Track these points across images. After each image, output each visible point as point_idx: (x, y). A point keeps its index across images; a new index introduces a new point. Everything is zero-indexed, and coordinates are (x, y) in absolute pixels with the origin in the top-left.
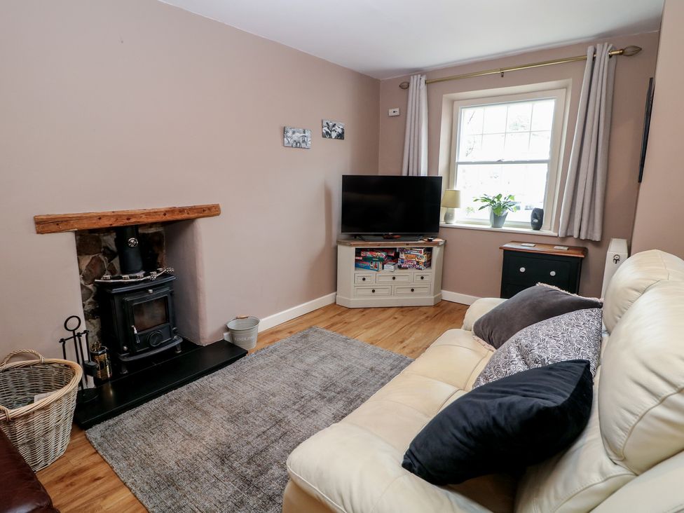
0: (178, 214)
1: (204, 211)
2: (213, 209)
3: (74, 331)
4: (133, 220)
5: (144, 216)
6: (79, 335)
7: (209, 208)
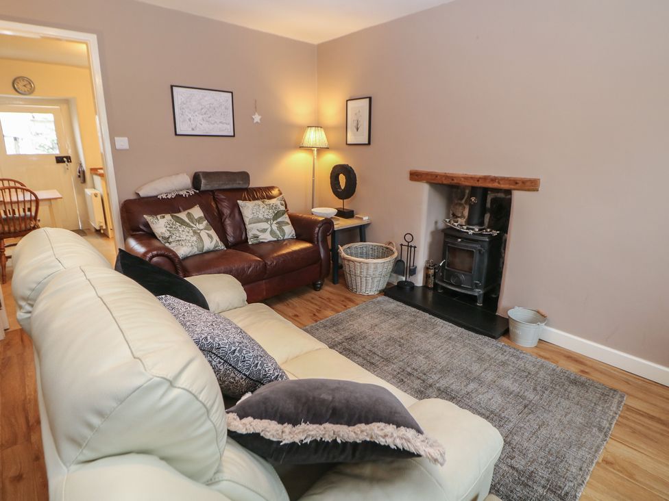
0: (489, 182)
1: (517, 183)
2: (528, 184)
3: (409, 242)
4: (455, 181)
5: (463, 179)
6: (411, 247)
7: (524, 182)
